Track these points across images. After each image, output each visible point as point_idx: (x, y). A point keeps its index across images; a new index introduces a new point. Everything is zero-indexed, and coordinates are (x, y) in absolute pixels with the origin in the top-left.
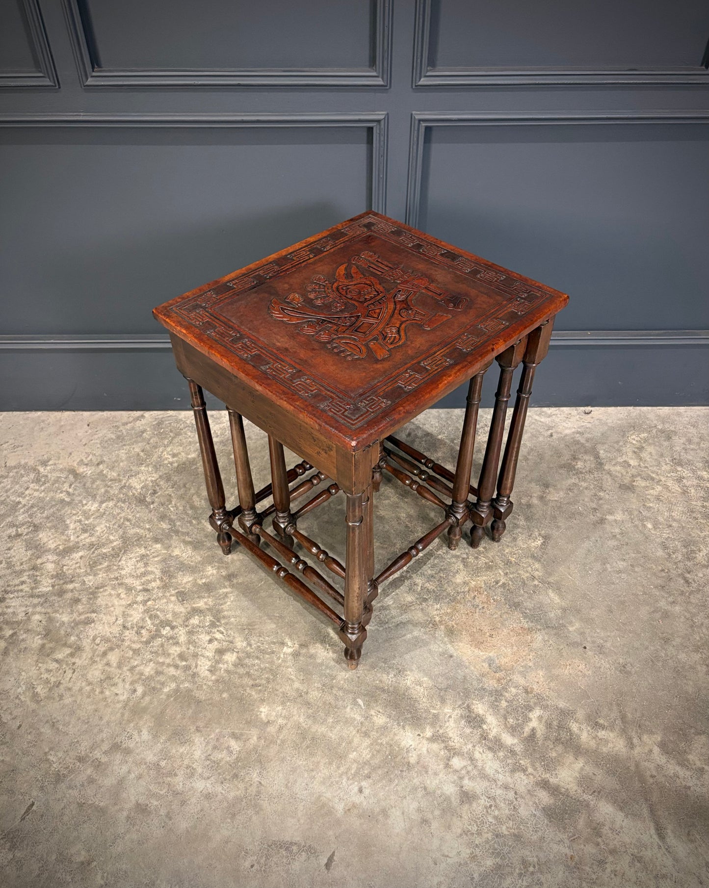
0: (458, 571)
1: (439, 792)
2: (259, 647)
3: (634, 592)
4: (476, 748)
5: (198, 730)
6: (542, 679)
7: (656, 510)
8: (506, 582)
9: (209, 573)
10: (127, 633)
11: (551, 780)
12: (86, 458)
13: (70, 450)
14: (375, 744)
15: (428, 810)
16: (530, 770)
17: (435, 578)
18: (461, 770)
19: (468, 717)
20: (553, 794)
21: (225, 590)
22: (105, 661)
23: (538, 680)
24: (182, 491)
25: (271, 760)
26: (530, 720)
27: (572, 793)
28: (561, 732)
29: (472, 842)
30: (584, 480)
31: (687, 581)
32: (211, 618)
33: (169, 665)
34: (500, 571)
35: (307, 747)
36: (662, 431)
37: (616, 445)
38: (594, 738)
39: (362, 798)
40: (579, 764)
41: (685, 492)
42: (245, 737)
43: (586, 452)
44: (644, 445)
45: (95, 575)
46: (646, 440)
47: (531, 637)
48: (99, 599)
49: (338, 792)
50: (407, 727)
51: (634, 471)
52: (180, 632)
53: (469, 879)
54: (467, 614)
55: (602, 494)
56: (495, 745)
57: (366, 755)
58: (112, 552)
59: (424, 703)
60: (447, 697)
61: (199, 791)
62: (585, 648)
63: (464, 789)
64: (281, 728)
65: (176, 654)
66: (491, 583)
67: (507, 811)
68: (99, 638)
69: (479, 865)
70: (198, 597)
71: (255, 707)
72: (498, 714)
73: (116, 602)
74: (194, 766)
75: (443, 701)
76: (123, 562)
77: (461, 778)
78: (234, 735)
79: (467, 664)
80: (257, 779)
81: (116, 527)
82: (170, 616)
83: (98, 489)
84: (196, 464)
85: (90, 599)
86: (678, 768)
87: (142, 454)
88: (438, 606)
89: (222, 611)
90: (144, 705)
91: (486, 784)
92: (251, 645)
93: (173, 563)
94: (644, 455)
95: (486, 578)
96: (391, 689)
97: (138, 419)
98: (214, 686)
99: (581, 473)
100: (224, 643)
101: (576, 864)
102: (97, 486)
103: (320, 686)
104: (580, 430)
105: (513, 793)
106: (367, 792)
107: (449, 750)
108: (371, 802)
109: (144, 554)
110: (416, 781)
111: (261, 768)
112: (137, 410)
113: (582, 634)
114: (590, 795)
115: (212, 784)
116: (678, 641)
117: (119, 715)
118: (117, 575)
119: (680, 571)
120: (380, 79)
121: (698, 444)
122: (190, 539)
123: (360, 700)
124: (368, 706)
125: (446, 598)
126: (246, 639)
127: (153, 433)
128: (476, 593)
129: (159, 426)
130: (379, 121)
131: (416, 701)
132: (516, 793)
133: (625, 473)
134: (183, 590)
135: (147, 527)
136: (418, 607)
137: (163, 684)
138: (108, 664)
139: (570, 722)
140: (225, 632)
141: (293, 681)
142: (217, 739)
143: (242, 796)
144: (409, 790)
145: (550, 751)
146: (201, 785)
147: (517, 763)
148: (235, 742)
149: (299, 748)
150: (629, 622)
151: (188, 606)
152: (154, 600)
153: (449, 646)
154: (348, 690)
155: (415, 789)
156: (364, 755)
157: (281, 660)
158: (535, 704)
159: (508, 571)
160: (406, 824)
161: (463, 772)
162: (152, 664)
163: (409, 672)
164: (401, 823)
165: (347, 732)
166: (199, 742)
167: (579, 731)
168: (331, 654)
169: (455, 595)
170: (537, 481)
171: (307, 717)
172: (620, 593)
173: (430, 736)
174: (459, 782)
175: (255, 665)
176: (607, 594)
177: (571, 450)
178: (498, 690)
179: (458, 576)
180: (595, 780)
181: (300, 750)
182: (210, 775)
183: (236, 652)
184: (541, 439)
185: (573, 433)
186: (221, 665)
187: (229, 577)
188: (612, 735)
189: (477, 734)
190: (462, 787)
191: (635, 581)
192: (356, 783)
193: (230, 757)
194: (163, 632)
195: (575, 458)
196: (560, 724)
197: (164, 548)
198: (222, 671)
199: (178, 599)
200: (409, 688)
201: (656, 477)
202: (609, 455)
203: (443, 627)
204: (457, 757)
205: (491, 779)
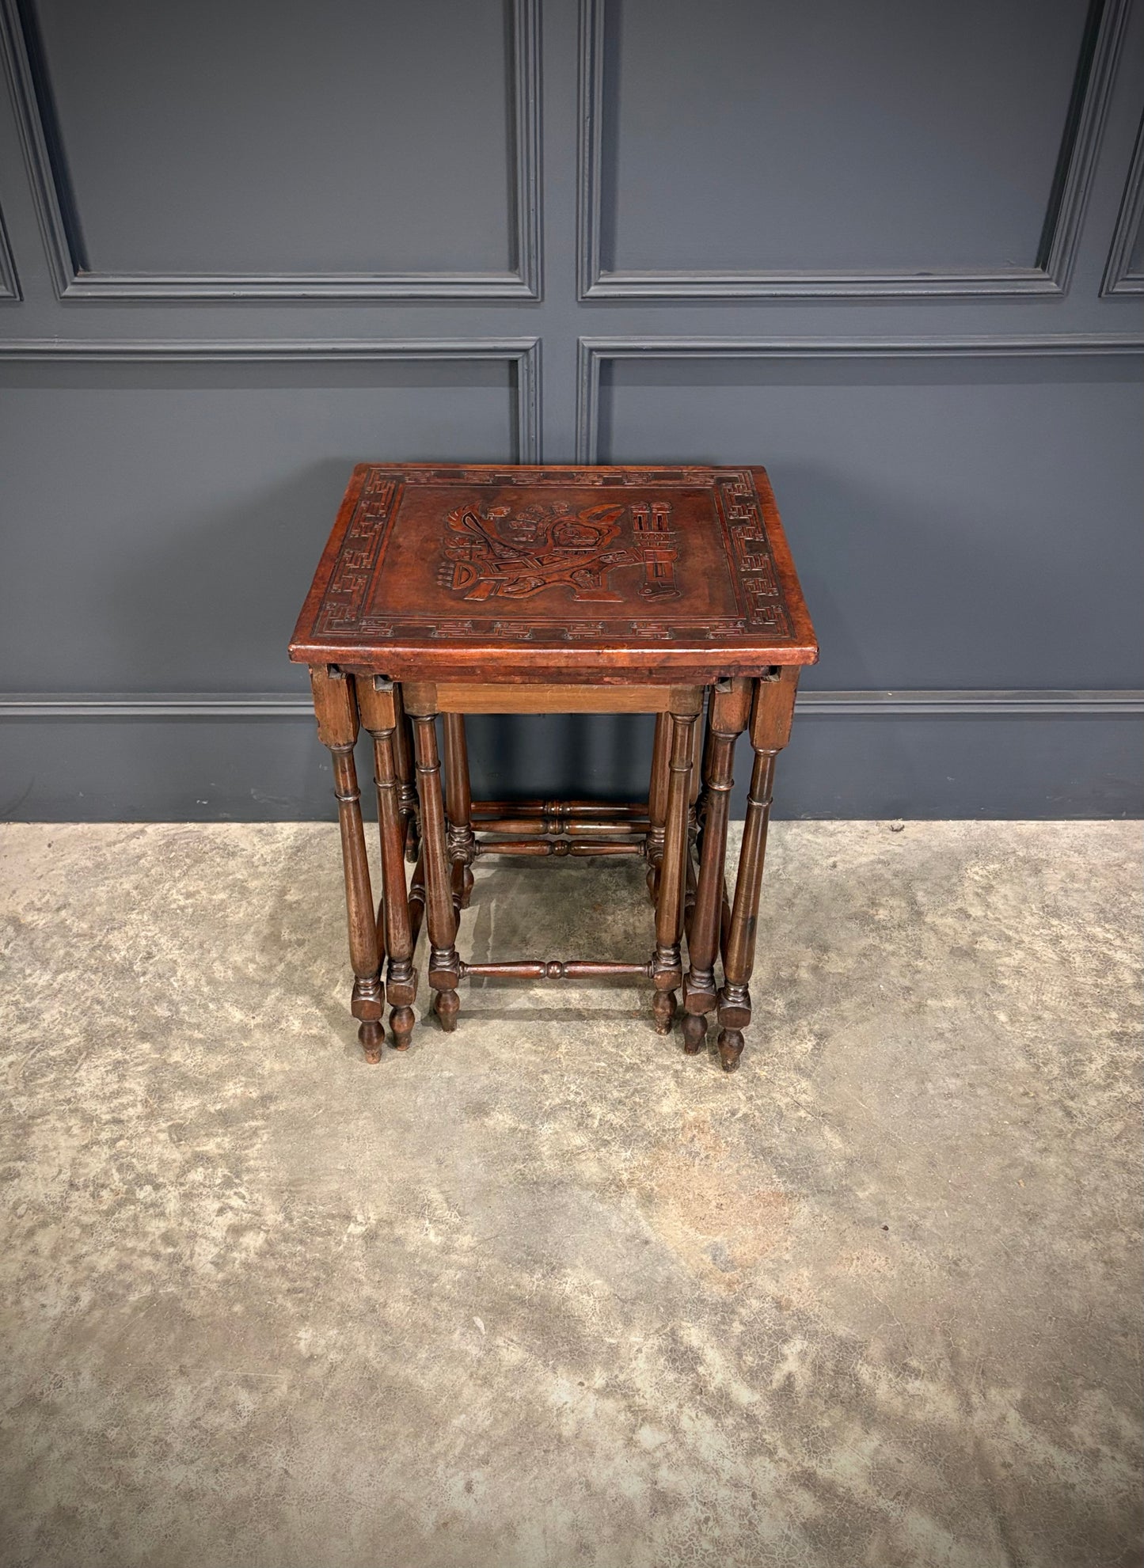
0: (665, 1093)
1: (612, 1492)
2: (306, 1223)
3: (975, 1131)
4: (684, 1409)
5: (183, 1371)
6: (807, 1284)
7: (1014, 990)
8: (749, 1112)
9: (230, 1094)
10: (75, 1195)
11: (820, 1471)
12: (40, 899)
13: (13, 886)
14: (501, 1399)
15: (590, 1525)
16: (782, 1452)
17: (625, 1104)
18: (654, 1451)
19: (671, 1351)
20: (822, 1498)
21: (254, 1123)
22: (30, 1245)
23: (801, 1286)
24: (196, 954)
25: (310, 1429)
26: (784, 1358)
27: (857, 1496)
28: (839, 1381)
30: (890, 940)
31: (1068, 1113)
32: (226, 1172)
33: (143, 1253)
34: (740, 1094)
35: (378, 1405)
36: (1025, 861)
37: (944, 883)
38: (898, 1393)
39: (471, 1502)
40: (873, 1442)
41: (1064, 962)
42: (267, 1384)
43: (893, 895)
44: (994, 883)
45: (30, 1096)
46: (997, 875)
47: (790, 1209)
48: (33, 1137)
49: (427, 1491)
50: (560, 1369)
51: (976, 926)
52: (169, 1196)
54: (679, 1167)
55: (920, 963)
56: (719, 1405)
57: (484, 1419)
58: (65, 1056)
59: (593, 1326)
60: (636, 1315)
61: (173, 1485)
62: (886, 1228)
63: (658, 1487)
64: (333, 1368)
65: (158, 1233)
66: (722, 1114)
67: (736, 1530)
68: (24, 1206)
70: (206, 1134)
71: (289, 1330)
72: (727, 1347)
73: (62, 1141)
74: (168, 1439)
75: (628, 1321)
76: (82, 1073)
77: (655, 1467)
78: (247, 1381)
79: (674, 1256)
80: (280, 1465)
81: (77, 1013)
82: (153, 1168)
83: (53, 949)
84: (224, 910)
85: (18, 1136)
86: (1053, 1450)
87: (134, 893)
88: (629, 1153)
89: (246, 1159)
90: (90, 1325)
91: (699, 1477)
92: (291, 1220)
93: (169, 1076)
94: (992, 899)
95: (714, 1105)
96: (536, 1300)
97: (134, 835)
98: (219, 1291)
99: (885, 928)
100: (245, 1215)
102: (53, 944)
103: (408, 1292)
104: (882, 857)
105: (748, 1495)
106: (480, 1490)
107: (634, 1413)
108: (486, 1509)
109: (121, 1059)
110: (572, 1471)
111: (290, 1443)
112: (133, 821)
113: (881, 1203)
114: (892, 1500)
115: (198, 1472)
116: (1052, 1218)
117: (43, 1343)
118: (69, 1094)
119: (1056, 1096)
120: (526, 287)
121: (1087, 881)
122: (201, 1036)
123: (479, 1319)
124: (493, 1329)
125: (642, 1140)
126: (284, 1209)
127: (158, 859)
128: (696, 1132)
129: (168, 847)
130: (525, 351)
131: (580, 1321)
132: (754, 1496)
133: (960, 929)
134: (182, 1122)
135: (131, 1013)
136: (592, 1156)
137: (129, 1287)
138: (34, 1252)
139: (856, 1364)
140: (248, 1196)
141: (360, 1282)
142: (216, 1388)
143: (251, 1496)
144: (557, 1488)
145: (819, 1417)
146: (177, 1475)
147: (757, 1438)
148: (246, 1395)
149: (362, 1406)
150: (965, 1184)
151: (187, 1150)
152: (130, 1139)
153: (643, 1223)
154: (458, 1302)
155: (568, 1486)
156: (479, 1421)
157: (341, 1247)
158: (794, 1329)
159: (753, 1093)
160: (549, 1552)
161: (659, 1454)
162: (112, 1252)
163: (569, 1271)
164: (539, 1551)
165: (451, 1378)
166: (182, 1395)
167: (872, 1381)
168: (432, 1237)
169: (659, 1134)
170: (809, 941)
171: (382, 1349)
172: (949, 1133)
173: (600, 1387)
174: (650, 1474)
175: (295, 1255)
176: (926, 1135)
177: (868, 890)
178: (727, 1302)
179: (664, 1101)
180: (901, 1472)
181: (364, 1409)
182: (196, 1456)
183: (265, 1231)
184: (817, 871)
185: (872, 862)
186: (235, 1254)
187: (263, 1101)
188: (932, 1388)
189: (687, 1382)
190: (656, 1483)
191: (977, 1112)
192: (462, 1473)
193: (235, 1422)
194: (140, 1194)
195: (873, 903)
196: (837, 1367)
197: (156, 1051)
198: (236, 1265)
199: (171, 1138)
200: (568, 1298)
201: (1014, 935)
202: (933, 898)
203: (634, 1191)
204: (648, 1426)
205: (709, 1469)
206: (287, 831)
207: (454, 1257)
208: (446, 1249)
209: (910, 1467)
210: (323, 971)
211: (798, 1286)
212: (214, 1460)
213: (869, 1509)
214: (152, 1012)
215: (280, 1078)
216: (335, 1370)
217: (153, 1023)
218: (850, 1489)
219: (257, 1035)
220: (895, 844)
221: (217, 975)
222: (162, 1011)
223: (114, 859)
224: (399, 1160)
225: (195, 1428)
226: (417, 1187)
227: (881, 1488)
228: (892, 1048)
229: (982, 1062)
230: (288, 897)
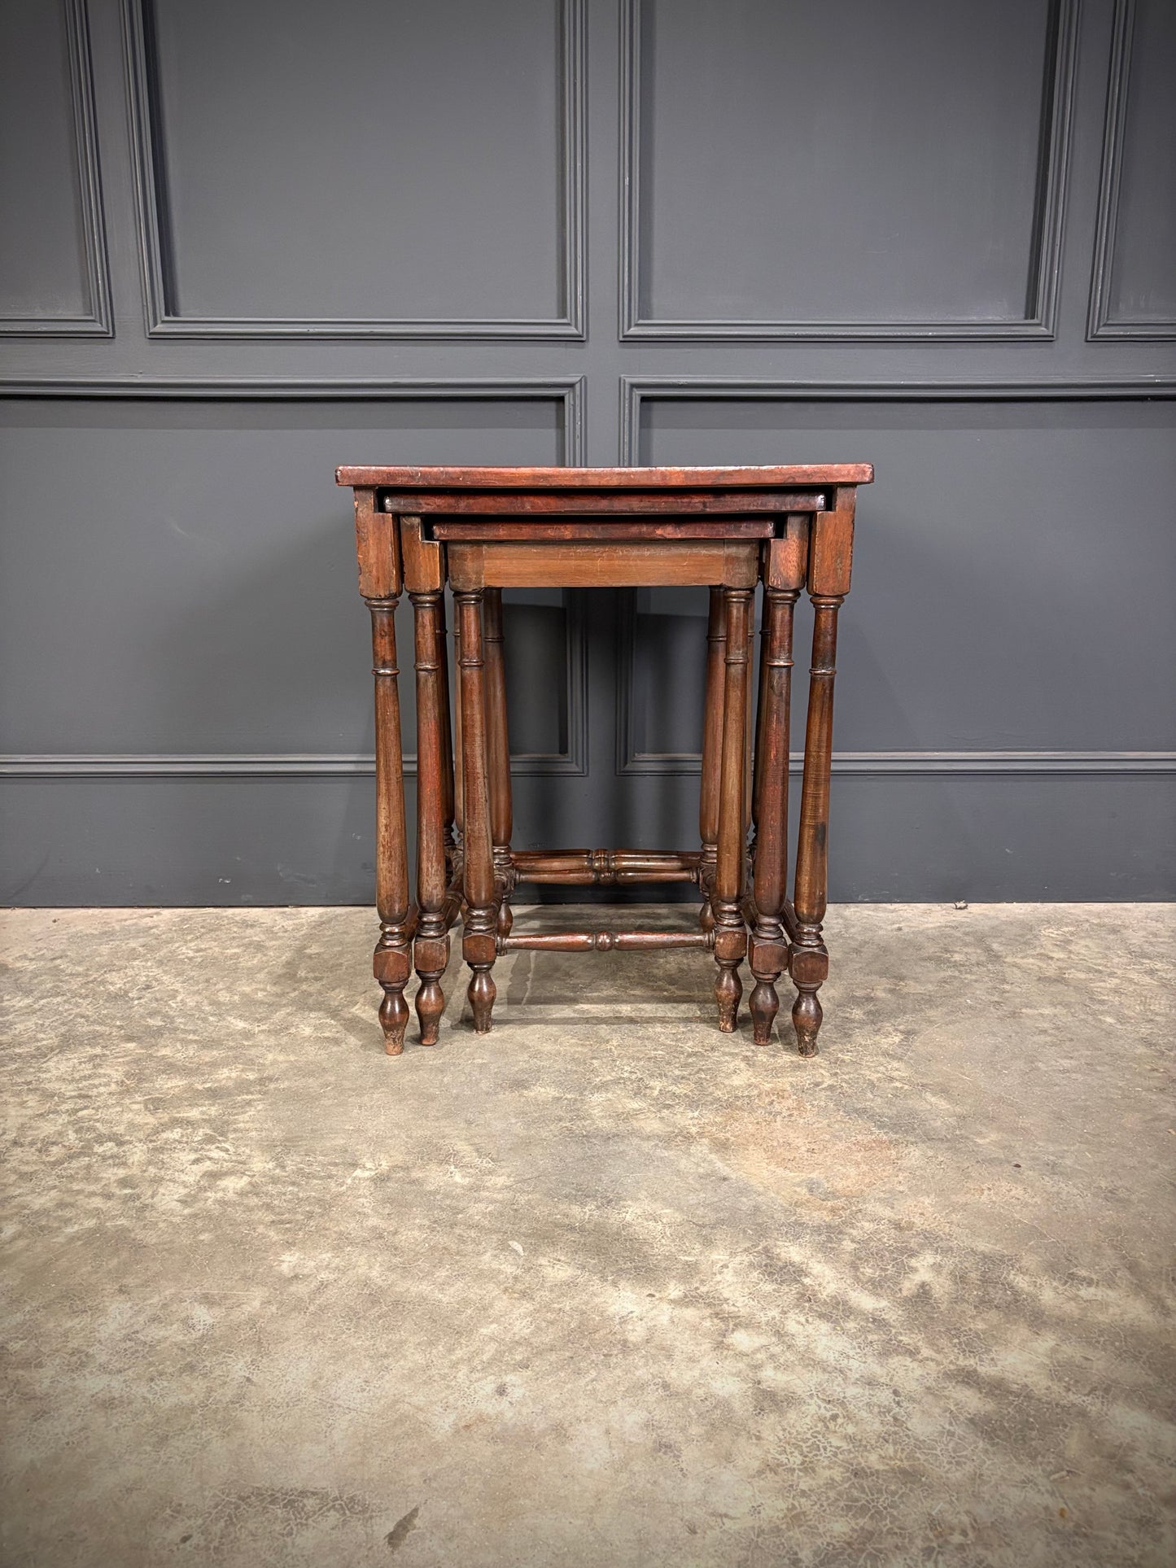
0: (735, 1072)
1: (701, 1392)
2: (302, 1169)
3: (1103, 1095)
4: (789, 1315)
5: (123, 1290)
6: (930, 1209)
7: (1116, 1003)
8: (835, 1084)
9: (223, 1077)
10: (17, 1150)
11: (978, 1369)
12: (34, 953)
13: (7, 946)
14: (545, 1310)
15: (671, 1425)
16: (926, 1352)
17: (689, 1079)
18: (753, 1353)
19: (766, 1265)
20: (990, 1394)
21: (250, 1097)
23: (923, 1210)
24: (200, 986)
25: (287, 1339)
26: (914, 1270)
27: (1038, 1392)
28: (990, 1289)
29: (791, 1486)
32: (209, 1132)
33: (92, 1194)
34: (823, 1072)
35: (380, 1317)
36: (1100, 925)
37: (1019, 938)
38: (1070, 1299)
39: (505, 1404)
40: (1046, 1342)
41: (1165, 985)
42: (234, 1301)
43: (966, 945)
44: (1071, 938)
46: (1072, 934)
47: (897, 1153)
49: (443, 1395)
50: (622, 1284)
51: (1061, 964)
52: (134, 1150)
53: (786, 1561)
54: (758, 1123)
55: (1007, 987)
56: (836, 1311)
57: (521, 1327)
58: (34, 1053)
59: (663, 1247)
60: (718, 1237)
61: (89, 1393)
62: (1017, 1166)
63: (763, 1386)
64: (323, 1286)
65: (113, 1178)
66: (804, 1085)
67: (877, 1426)
69: (813, 1532)
70: (190, 1105)
71: (270, 1254)
72: (837, 1262)
73: (13, 1111)
74: (91, 1351)
75: (708, 1242)
76: (51, 1064)
77: (757, 1367)
78: (207, 1298)
79: (761, 1189)
80: (242, 1373)
81: (55, 1024)
82: (120, 1129)
83: (40, 984)
84: (236, 959)
87: (140, 949)
88: (696, 1114)
89: (235, 1122)
90: (10, 1252)
91: (818, 1377)
92: (283, 1167)
93: (153, 1065)
94: (1073, 948)
95: (794, 1079)
96: (588, 1226)
97: (148, 915)
98: (183, 1223)
99: (963, 965)
100: (225, 1164)
101: (1078, 1526)
102: (41, 981)
103: (426, 1222)
104: (949, 924)
105: (887, 1392)
106: (516, 1393)
107: (723, 1320)
108: (525, 1411)
109: (98, 1054)
110: (642, 1373)
111: (257, 1353)
112: (149, 908)
113: (1007, 1147)
114: (1085, 1395)
115: (125, 1381)
118: (31, 1079)
121: (1171, 937)
122: (196, 1038)
123: (516, 1243)
124: (534, 1251)
125: (712, 1104)
126: (276, 1159)
127: (170, 929)
128: (774, 1098)
129: (182, 923)
131: (645, 1242)
132: (896, 1393)
133: (1044, 966)
134: (162, 1096)
135: (118, 1024)
136: (654, 1115)
137: (67, 1221)
139: (1008, 1274)
140: (232, 1150)
141: (366, 1215)
142: (165, 1304)
143: (196, 1403)
144: (623, 1389)
145: (969, 1320)
146: (93, 1384)
147: (891, 1340)
148: (205, 1311)
149: (359, 1318)
150: (1106, 1133)
151: (165, 1117)
152: (96, 1109)
153: (719, 1164)
154: (489, 1229)
155: (642, 1387)
156: (516, 1330)
157: (344, 1188)
158: (921, 1246)
159: (838, 1071)
160: (614, 1452)
161: (761, 1356)
162: (53, 1193)
163: (629, 1202)
164: (601, 1452)
165: (480, 1292)
166: (118, 1311)
167: (1032, 1288)
168: (458, 1178)
169: (731, 1100)
170: (882, 973)
171: (388, 1269)
172: (1073, 1097)
173: (676, 1297)
174: (751, 1374)
175: (284, 1194)
176: (1047, 1098)
177: (939, 944)
178: (833, 1224)
179: (734, 1077)
180: (1091, 1368)
181: (362, 1321)
182: (126, 1367)
183: (249, 1176)
184: (881, 932)
185: (939, 927)
186: (209, 1194)
187: (261, 1081)
188: (1112, 1294)
189: (790, 1292)
190: (759, 1383)
191: (1101, 1082)
192: (493, 1377)
193: (185, 1335)
194: (98, 1149)
195: (947, 951)
196: (984, 1277)
197: (142, 1048)
198: (210, 1202)
199: (146, 1108)
200: (630, 1225)
201: (1104, 969)
202: (1009, 947)
203: (705, 1141)
204: (743, 1331)
205: (829, 1369)
206: (313, 913)
207: (485, 1194)
208: (475, 1188)
209: (1100, 1363)
210: (342, 996)
211: (920, 1211)
212: (151, 1369)
213: (1057, 1405)
214: (144, 1023)
215: (283, 1066)
216: (326, 1287)
217: (143, 1029)
218: (1027, 1386)
219: (262, 1037)
220: (960, 916)
221: (221, 999)
222: (156, 1022)
223: (123, 929)
224: (420, 1122)
225: (130, 1340)
226: (441, 1141)
227: (1069, 1384)
228: (991, 1041)
229: (1096, 1049)
230: (308, 951)
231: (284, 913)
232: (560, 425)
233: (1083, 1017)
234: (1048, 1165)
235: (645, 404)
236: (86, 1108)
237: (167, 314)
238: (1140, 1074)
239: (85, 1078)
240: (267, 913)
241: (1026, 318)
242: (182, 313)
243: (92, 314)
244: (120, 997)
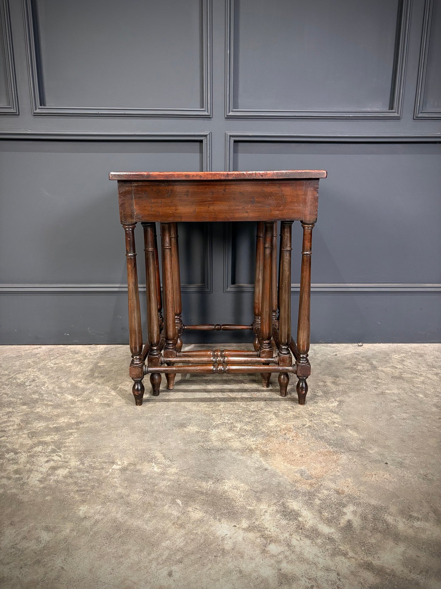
1: (255, 575)
2: (91, 465)
3: (420, 430)
4: (293, 536)
5: (12, 524)
6: (351, 484)
7: (423, 388)
8: (311, 425)
9: (61, 421)
11: (374, 562)
14: (190, 533)
16: (351, 554)
17: (252, 423)
18: (278, 555)
19: (283, 511)
20: (378, 574)
21: (72, 431)
24: (55, 380)
25: (80, 548)
26: (345, 514)
27: (398, 573)
28: (377, 523)
32: (53, 447)
34: (306, 419)
35: (120, 537)
36: (415, 353)
37: (384, 359)
38: (410, 527)
39: (171, 581)
40: (401, 548)
42: (58, 529)
43: (363, 362)
44: (404, 359)
46: (405, 357)
47: (337, 457)
49: (145, 576)
50: (223, 520)
51: (400, 371)
52: (22, 456)
54: (280, 443)
55: (379, 381)
56: (313, 534)
57: (180, 542)
59: (240, 502)
60: (263, 497)
62: (386, 464)
63: (282, 571)
65: (12, 470)
66: (299, 426)
70: (47, 435)
71: (75, 506)
72: (313, 510)
75: (259, 500)
77: (279, 562)
78: (47, 528)
79: (281, 474)
80: (60, 565)
82: (17, 446)
84: (70, 368)
87: (32, 363)
88: (254, 439)
89: (65, 443)
91: (305, 566)
92: (83, 464)
93: (33, 416)
94: (405, 363)
95: (294, 423)
96: (209, 492)
97: (36, 348)
98: (39, 491)
99: (361, 371)
100: (59, 463)
103: (141, 490)
104: (356, 353)
105: (335, 574)
106: (176, 576)
107: (265, 538)
108: (180, 584)
109: (11, 411)
110: (231, 565)
111: (67, 555)
112: (37, 345)
113: (382, 455)
114: (418, 574)
115: (10, 569)
122: (52, 404)
123: (179, 500)
124: (186, 504)
125: (261, 434)
126: (81, 460)
127: (44, 354)
128: (286, 431)
129: (50, 351)
131: (233, 500)
132: (338, 574)
133: (394, 371)
134: (35, 431)
135: (20, 397)
136: (237, 440)
139: (384, 515)
140: (62, 456)
141: (117, 487)
142: (29, 531)
143: (39, 580)
144: (222, 573)
145: (368, 538)
147: (336, 548)
148: (46, 534)
149: (111, 538)
150: (422, 448)
151: (35, 440)
152: (7, 437)
153: (264, 463)
154: (168, 493)
155: (230, 572)
156: (177, 544)
157: (108, 474)
158: (348, 502)
159: (312, 419)
161: (281, 557)
163: (226, 481)
165: (163, 525)
166: (9, 534)
167: (394, 522)
168: (156, 469)
169: (269, 433)
170: (329, 375)
171: (125, 514)
172: (408, 431)
173: (245, 527)
174: (277, 566)
175: (83, 477)
176: (397, 431)
177: (352, 361)
178: (311, 491)
179: (270, 422)
180: (420, 561)
181: (112, 539)
182: (11, 561)
183: (69, 468)
184: (329, 356)
185: (352, 354)
186: (51, 477)
187: (77, 423)
188: (427, 525)
189: (293, 525)
190: (280, 570)
191: (419, 424)
192: (166, 568)
193: (37, 546)
194: (7, 456)
195: (355, 365)
196: (374, 517)
197: (29, 408)
198: (51, 481)
199: (28, 436)
200: (227, 491)
201: (418, 373)
202: (380, 363)
203: (258, 452)
204: (273, 544)
205: (310, 563)
207: (167, 476)
208: (163, 474)
209: (424, 559)
210: (112, 385)
211: (347, 485)
212: (21, 563)
213: (406, 579)
214: (31, 397)
215: (86, 416)
216: (98, 523)
217: (30, 400)
218: (393, 570)
219: (78, 403)
220: (360, 349)
221: (63, 386)
222: (35, 396)
223: (25, 354)
224: (141, 443)
225: (13, 548)
226: (149, 452)
227: (411, 569)
228: (373, 405)
229: (416, 409)
230: (99, 364)
231: (90, 347)
232: (201, 152)
233: (411, 394)
234: (399, 463)
235: (235, 143)
236: (3, 436)
237: (41, 105)
238: (434, 421)
239: (5, 422)
240: (84, 347)
241: (389, 110)
242: (47, 105)
243: (10, 105)
244: (22, 385)
